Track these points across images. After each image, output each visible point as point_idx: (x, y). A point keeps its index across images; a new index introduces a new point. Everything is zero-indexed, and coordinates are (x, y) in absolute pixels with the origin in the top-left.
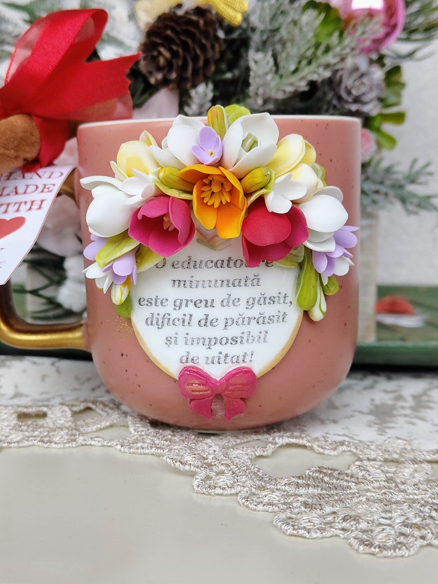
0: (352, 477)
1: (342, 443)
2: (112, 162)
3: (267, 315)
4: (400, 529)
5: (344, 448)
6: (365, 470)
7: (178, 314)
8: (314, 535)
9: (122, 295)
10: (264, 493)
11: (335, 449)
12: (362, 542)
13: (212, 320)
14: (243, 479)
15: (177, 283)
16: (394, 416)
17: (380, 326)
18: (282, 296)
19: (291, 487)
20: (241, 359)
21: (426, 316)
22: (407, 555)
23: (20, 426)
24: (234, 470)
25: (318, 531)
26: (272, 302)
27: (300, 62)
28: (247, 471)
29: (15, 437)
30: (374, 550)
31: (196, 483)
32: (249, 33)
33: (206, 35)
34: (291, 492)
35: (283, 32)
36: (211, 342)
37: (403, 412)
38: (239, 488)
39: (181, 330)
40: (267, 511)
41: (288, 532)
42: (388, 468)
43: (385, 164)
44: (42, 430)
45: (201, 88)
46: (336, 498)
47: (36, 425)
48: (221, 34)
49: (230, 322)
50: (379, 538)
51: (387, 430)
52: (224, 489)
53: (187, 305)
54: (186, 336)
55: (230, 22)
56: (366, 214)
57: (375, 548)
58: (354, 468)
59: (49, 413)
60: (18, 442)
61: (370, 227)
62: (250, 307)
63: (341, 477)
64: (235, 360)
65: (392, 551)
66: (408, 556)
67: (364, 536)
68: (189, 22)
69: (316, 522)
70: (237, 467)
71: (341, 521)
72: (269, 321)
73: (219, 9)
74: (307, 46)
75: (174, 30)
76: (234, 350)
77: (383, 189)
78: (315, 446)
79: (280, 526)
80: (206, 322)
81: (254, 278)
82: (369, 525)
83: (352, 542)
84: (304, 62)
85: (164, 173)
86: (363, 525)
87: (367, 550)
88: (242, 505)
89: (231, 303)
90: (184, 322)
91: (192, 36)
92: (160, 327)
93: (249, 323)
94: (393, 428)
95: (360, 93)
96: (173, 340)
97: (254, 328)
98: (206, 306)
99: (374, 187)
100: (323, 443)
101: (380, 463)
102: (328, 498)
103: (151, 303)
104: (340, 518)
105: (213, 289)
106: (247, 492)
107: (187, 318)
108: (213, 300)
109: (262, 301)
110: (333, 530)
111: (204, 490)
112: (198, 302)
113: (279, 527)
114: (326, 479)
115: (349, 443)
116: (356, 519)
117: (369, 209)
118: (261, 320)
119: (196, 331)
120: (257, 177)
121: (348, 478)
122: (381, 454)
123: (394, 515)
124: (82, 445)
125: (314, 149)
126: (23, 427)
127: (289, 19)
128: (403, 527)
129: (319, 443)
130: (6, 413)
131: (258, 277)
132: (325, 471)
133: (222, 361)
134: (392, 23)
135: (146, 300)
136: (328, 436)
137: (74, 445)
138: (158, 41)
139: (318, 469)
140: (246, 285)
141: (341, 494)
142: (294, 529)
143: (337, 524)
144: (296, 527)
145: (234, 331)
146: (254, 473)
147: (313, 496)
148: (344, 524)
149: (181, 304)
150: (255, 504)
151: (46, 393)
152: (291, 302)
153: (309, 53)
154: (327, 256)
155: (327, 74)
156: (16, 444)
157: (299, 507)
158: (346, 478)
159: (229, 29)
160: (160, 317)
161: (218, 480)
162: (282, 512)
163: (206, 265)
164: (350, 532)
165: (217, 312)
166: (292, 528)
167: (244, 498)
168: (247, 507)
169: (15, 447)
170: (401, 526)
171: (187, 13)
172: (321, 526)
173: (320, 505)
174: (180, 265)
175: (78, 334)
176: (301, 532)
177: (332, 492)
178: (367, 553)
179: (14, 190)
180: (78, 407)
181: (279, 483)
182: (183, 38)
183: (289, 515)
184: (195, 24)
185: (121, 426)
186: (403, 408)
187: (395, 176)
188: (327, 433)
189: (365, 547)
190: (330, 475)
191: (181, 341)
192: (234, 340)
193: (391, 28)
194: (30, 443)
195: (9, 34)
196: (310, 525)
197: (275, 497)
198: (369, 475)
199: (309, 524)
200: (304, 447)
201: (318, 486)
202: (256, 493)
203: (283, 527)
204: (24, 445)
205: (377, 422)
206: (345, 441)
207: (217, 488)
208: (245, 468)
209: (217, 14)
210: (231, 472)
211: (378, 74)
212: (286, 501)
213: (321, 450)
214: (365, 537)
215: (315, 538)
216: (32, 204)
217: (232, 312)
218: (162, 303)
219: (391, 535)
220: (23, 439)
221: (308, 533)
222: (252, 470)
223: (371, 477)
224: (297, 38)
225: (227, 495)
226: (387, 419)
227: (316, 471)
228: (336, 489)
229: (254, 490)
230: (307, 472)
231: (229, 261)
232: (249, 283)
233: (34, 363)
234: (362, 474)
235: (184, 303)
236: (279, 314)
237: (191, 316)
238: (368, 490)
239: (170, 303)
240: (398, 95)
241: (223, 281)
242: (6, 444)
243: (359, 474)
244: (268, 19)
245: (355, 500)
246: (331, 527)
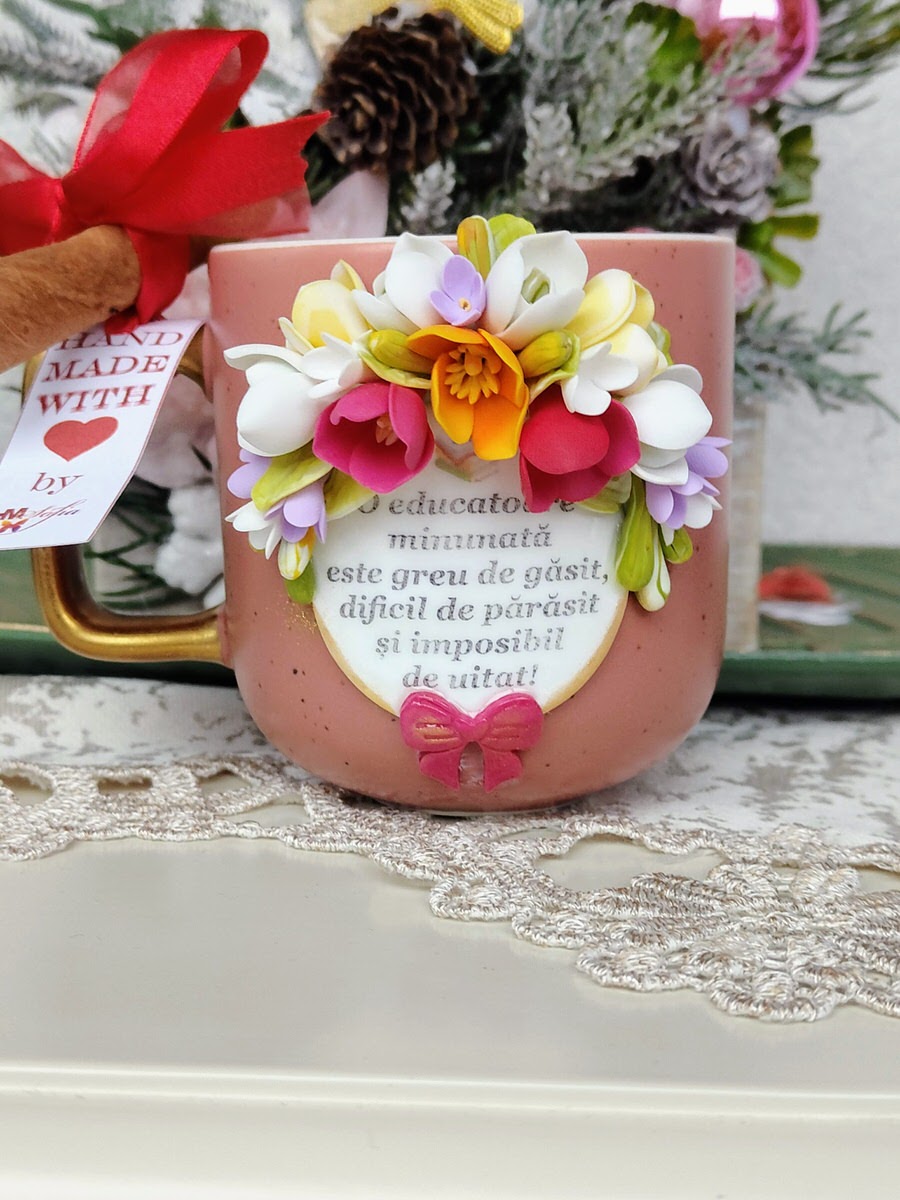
0: (714, 890)
1: (696, 834)
2: (283, 321)
3: (562, 600)
4: (801, 976)
5: (700, 842)
6: (739, 879)
7: (400, 597)
8: (649, 985)
9: (298, 560)
10: (558, 917)
11: (683, 844)
12: (735, 997)
13: (463, 608)
14: (520, 894)
15: (398, 540)
16: (792, 788)
17: (767, 623)
18: (590, 564)
19: (605, 907)
20: (514, 680)
21: (856, 605)
22: (812, 1019)
23: (105, 802)
24: (502, 879)
25: (656, 978)
26: (571, 576)
27: (620, 122)
28: (526, 880)
29: (97, 820)
30: (755, 1009)
31: (434, 899)
32: (524, 64)
33: (442, 68)
34: (605, 916)
35: (589, 66)
36: (458, 649)
37: (808, 780)
38: (513, 909)
39: (406, 626)
40: (565, 947)
41: (604, 980)
42: (780, 875)
43: (779, 313)
44: (145, 809)
45: (434, 171)
46: (687, 925)
47: (134, 801)
48: (471, 68)
49: (494, 612)
50: (765, 990)
51: (779, 812)
52: (486, 909)
53: (416, 581)
54: (415, 637)
55: (486, 44)
56: (744, 411)
57: (757, 1006)
58: (718, 875)
59: (155, 779)
60: (105, 830)
61: (749, 434)
62: (531, 585)
63: (695, 890)
64: (503, 680)
65: (787, 1011)
66: (815, 1020)
67: (737, 987)
68: (414, 46)
69: (654, 964)
70: (508, 873)
71: (696, 963)
72: (567, 610)
73: (468, 19)
74: (634, 92)
75: (382, 62)
76: (501, 663)
77: (774, 362)
78: (647, 839)
79: (590, 971)
80: (452, 611)
81: (539, 531)
82: (747, 969)
83: (717, 996)
84: (628, 123)
85: (379, 340)
86: (736, 970)
87: (743, 1009)
88: (520, 937)
89: (497, 578)
90: (410, 611)
91: (416, 72)
92: (367, 620)
93: (529, 614)
94: (789, 808)
95: (734, 178)
96: (390, 645)
97: (539, 623)
98: (452, 583)
99: (758, 358)
100: (662, 832)
101: (766, 868)
102: (673, 925)
103: (351, 577)
104: (696, 957)
105: (464, 551)
106: (528, 915)
107: (417, 605)
108: (465, 572)
109: (554, 573)
110: (684, 977)
111: (451, 911)
112: (438, 574)
113: (588, 972)
114: (668, 893)
115: (710, 833)
116: (724, 958)
117: (748, 401)
118: (552, 608)
119: (433, 628)
120: (547, 349)
121: (709, 893)
122: (767, 853)
123: (791, 953)
124: (223, 836)
125: (650, 296)
126: (110, 805)
127: (600, 42)
128: (807, 973)
129: (654, 834)
130: (77, 779)
131: (546, 531)
132: (666, 880)
133: (480, 682)
134: (796, 45)
135: (341, 572)
136: (671, 821)
137: (207, 837)
138: (354, 81)
139: (653, 876)
140: (524, 545)
141: (695, 918)
142: (614, 975)
143: (690, 967)
144: (617, 972)
145: (502, 628)
146: (539, 884)
147: (646, 922)
148: (702, 967)
149: (406, 578)
150: (543, 934)
151: (142, 745)
152: (606, 577)
153: (637, 106)
154: (674, 493)
155: (672, 145)
156: (102, 833)
157: (622, 940)
158: (704, 892)
159: (486, 58)
160: (367, 603)
161: (475, 894)
162: (592, 948)
163: (452, 509)
164: (713, 980)
165: (472, 594)
166: (611, 972)
167: (523, 924)
168: (529, 939)
169: (100, 840)
170: (802, 971)
171: (406, 26)
172: (660, 970)
173: (659, 936)
174: (404, 507)
175: (210, 633)
176: (627, 979)
177: (680, 915)
178: (742, 1016)
179: (93, 367)
180: (207, 770)
181: (584, 900)
182: (400, 76)
183: (604, 952)
184: (422, 49)
185: (289, 803)
186: (807, 773)
187: (797, 338)
188: (668, 817)
189: (740, 1004)
190: (675, 888)
191: (405, 646)
192: (503, 645)
193: (793, 56)
194: (126, 832)
195: (62, 61)
196: (643, 970)
197: (578, 922)
198: (745, 887)
199: (640, 967)
200: (628, 840)
201: (654, 905)
202: (544, 916)
203: (595, 971)
204: (115, 835)
205: (761, 798)
206: (702, 830)
207: (473, 908)
208: (522, 874)
209: (464, 29)
210: (496, 881)
211: (768, 143)
212: (598, 930)
213: (658, 846)
214: (740, 989)
215: (651, 991)
216: (128, 394)
217: (499, 594)
218: (370, 577)
219: (785, 984)
220: (113, 825)
221: (639, 981)
222: (535, 878)
223: (749, 891)
224: (615, 77)
225: (491, 920)
226: (779, 793)
227: (649, 879)
228: (687, 910)
229: (539, 912)
230: (634, 882)
231: (493, 501)
232: (530, 540)
233: (117, 689)
234: (733, 886)
235: (412, 576)
236: (584, 598)
237: (424, 600)
238: (743, 914)
239: (387, 577)
240: (806, 181)
241: (482, 538)
242: (83, 834)
243: (728, 886)
244: (560, 41)
245: (721, 929)
246: (680, 972)
